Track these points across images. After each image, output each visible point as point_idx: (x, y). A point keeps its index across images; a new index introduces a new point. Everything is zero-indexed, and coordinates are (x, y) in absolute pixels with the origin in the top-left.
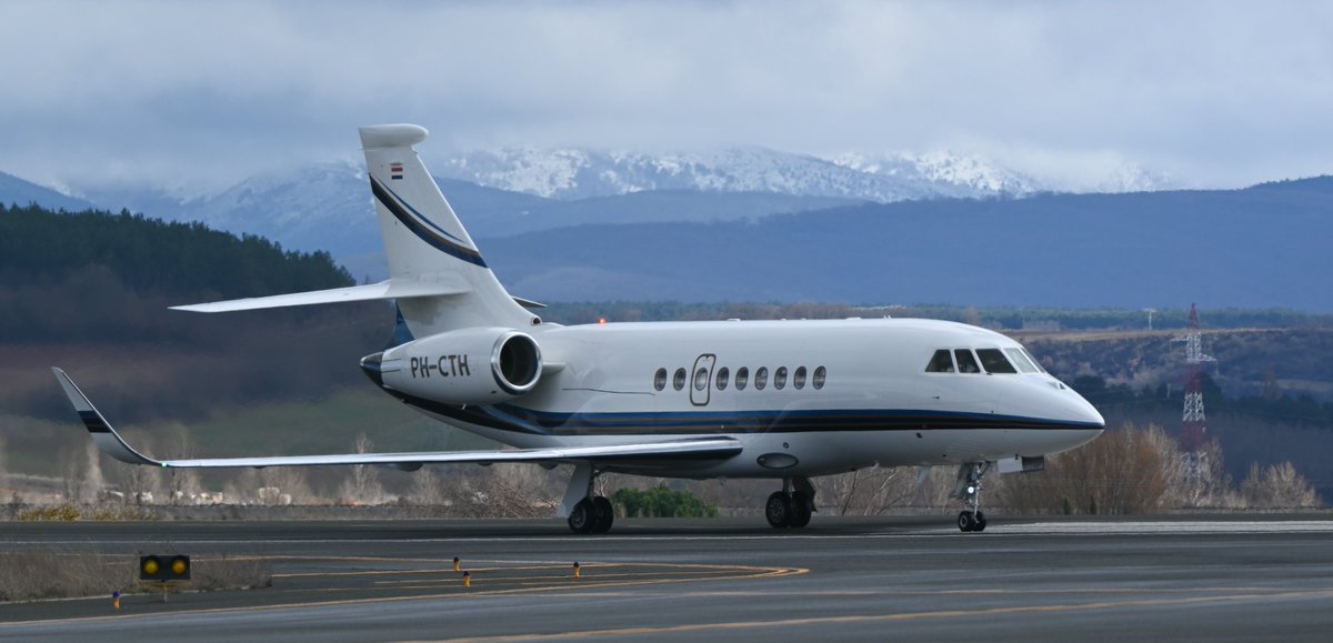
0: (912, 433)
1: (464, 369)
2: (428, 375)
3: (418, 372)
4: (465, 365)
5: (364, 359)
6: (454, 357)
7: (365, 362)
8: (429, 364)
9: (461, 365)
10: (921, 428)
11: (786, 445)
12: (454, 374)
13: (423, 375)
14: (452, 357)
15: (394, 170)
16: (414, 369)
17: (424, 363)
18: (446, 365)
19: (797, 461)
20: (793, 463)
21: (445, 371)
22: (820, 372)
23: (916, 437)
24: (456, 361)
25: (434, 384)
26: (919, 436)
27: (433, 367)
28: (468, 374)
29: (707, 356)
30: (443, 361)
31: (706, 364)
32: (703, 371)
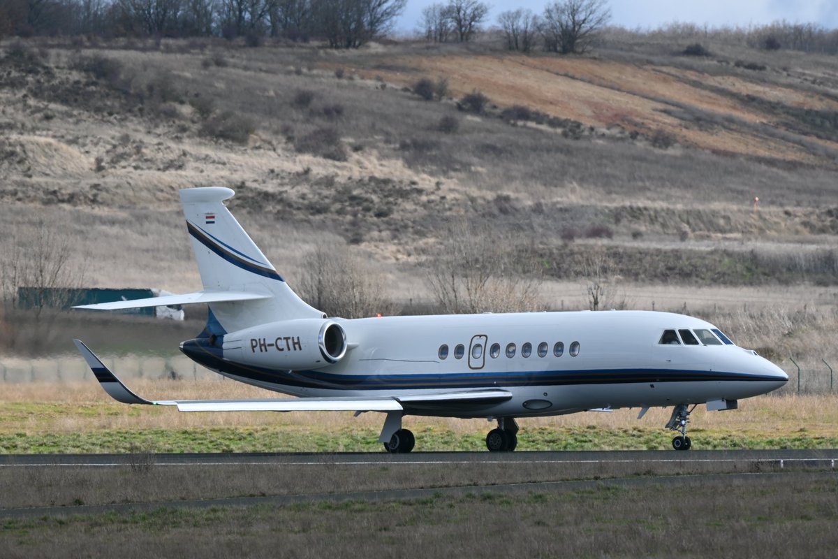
0: (649, 384)
1: (297, 346)
2: (266, 350)
3: (257, 349)
4: (298, 343)
5: (183, 343)
6: (289, 338)
7: (184, 345)
8: (267, 343)
9: (294, 344)
10: (655, 381)
11: (546, 394)
12: (289, 349)
13: (261, 351)
14: (287, 339)
15: (207, 217)
16: (253, 347)
17: (262, 342)
18: (282, 344)
19: (551, 404)
20: (549, 405)
21: (280, 347)
22: (575, 345)
23: (650, 387)
24: (290, 341)
25: (271, 357)
26: (652, 386)
27: (272, 345)
28: (300, 349)
29: (480, 336)
30: (279, 341)
31: (482, 341)
32: (478, 345)
